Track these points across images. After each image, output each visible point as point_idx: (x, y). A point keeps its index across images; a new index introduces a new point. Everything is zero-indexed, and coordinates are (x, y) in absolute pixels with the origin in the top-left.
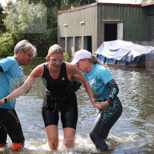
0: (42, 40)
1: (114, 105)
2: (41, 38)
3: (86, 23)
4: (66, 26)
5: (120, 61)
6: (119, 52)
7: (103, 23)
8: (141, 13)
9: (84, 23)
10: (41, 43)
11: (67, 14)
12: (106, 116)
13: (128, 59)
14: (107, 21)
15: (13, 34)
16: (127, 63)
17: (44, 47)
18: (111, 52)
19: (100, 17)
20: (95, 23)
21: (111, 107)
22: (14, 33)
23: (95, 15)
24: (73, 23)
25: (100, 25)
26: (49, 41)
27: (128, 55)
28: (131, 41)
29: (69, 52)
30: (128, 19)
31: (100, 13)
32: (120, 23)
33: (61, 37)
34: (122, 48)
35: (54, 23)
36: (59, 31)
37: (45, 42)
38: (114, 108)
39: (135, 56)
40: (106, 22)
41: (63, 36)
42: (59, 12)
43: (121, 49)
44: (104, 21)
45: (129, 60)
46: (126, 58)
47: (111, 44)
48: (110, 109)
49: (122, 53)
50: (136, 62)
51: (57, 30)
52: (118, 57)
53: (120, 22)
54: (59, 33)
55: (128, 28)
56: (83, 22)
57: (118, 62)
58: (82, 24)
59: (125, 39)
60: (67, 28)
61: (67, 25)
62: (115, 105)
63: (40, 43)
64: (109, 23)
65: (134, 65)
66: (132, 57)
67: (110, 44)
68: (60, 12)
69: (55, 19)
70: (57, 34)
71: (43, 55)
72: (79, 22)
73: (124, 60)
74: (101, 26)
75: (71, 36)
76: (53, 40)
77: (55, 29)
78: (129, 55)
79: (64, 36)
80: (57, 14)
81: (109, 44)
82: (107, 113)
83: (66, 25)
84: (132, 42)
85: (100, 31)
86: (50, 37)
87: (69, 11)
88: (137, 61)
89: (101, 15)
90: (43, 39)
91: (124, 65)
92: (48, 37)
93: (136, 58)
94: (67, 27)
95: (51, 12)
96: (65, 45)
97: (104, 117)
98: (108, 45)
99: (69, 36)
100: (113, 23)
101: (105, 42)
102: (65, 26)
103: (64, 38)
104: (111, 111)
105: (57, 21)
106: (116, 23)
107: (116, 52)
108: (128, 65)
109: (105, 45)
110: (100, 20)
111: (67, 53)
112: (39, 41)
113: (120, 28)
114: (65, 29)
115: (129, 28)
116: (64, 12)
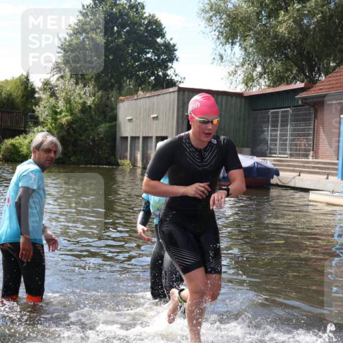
0: (93, 140)
2: (91, 137)
3: (161, 118)
4: (130, 120)
8: (243, 106)
9: (157, 117)
10: (91, 143)
11: (133, 102)
15: (49, 128)
17: (96, 150)
19: (181, 109)
20: (173, 117)
22: (51, 127)
23: (174, 105)
24: (140, 115)
25: (180, 121)
26: (104, 141)
29: (133, 160)
30: (223, 113)
31: (181, 103)
33: (122, 136)
35: (112, 114)
36: (119, 127)
37: (97, 142)
41: (124, 135)
42: (120, 98)
51: (116, 125)
54: (119, 131)
55: (222, 127)
56: (155, 116)
58: (153, 118)
60: (131, 123)
61: (131, 119)
63: (89, 144)
68: (122, 98)
69: (114, 109)
70: (116, 132)
71: (93, 162)
72: (149, 115)
74: (183, 122)
75: (137, 136)
76: (109, 140)
77: (113, 124)
79: (127, 136)
80: (117, 101)
83: (130, 118)
85: (180, 129)
86: (104, 135)
87: (136, 97)
89: (183, 107)
90: (94, 138)
92: (102, 136)
95: (108, 98)
96: (127, 148)
99: (134, 135)
103: (127, 138)
105: (116, 113)
110: (181, 112)
111: (130, 160)
112: (88, 141)
114: (129, 125)
115: (224, 128)
116: (127, 98)
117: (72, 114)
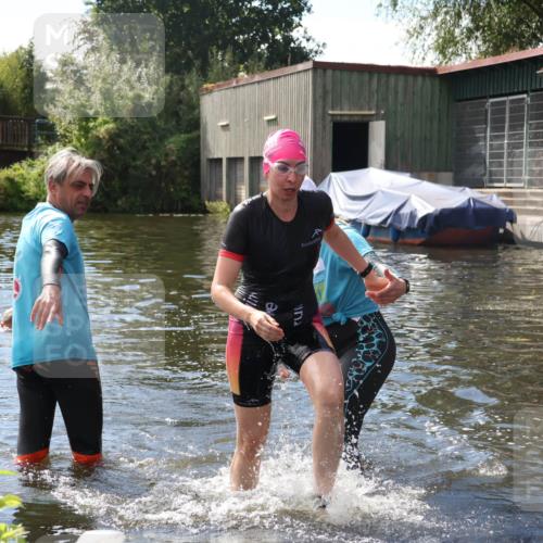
0: (158, 167)
1: (373, 339)
2: (153, 161)
3: (282, 120)
4: (225, 127)
5: (379, 228)
6: (375, 201)
7: (329, 118)
9: (275, 119)
10: (154, 173)
11: (228, 92)
12: (355, 373)
13: (400, 222)
14: (341, 115)
16: (398, 234)
17: (163, 185)
18: (351, 201)
19: (320, 102)
20: (306, 120)
21: (367, 347)
23: (306, 96)
24: (244, 117)
25: (319, 126)
26: (178, 168)
27: (402, 212)
28: (407, 172)
29: (232, 201)
30: (399, 108)
31: (320, 91)
32: (377, 120)
33: (211, 157)
34: (383, 192)
35: (191, 116)
36: (205, 139)
37: (164, 170)
38: (375, 348)
39: (420, 215)
40: (339, 118)
41: (216, 156)
42: (205, 86)
43: (380, 193)
44: (333, 115)
45: (405, 225)
46: (394, 220)
47: (352, 181)
48: (365, 352)
49: (385, 205)
50: (423, 232)
51: (199, 137)
52: (372, 217)
53: (377, 117)
54: (206, 147)
55: (399, 135)
56: (273, 117)
57: (372, 231)
58: (269, 121)
59: (389, 165)
60: (228, 133)
61: (227, 125)
62: (376, 340)
63: (150, 175)
64: (346, 119)
65: (418, 241)
66: (412, 215)
67: (347, 178)
68: (209, 86)
69: (194, 106)
70: (199, 149)
71: (159, 207)
72: (260, 117)
73: (391, 225)
74: (324, 127)
75: (240, 155)
76: (188, 166)
77: (194, 134)
78: (406, 211)
79: (220, 156)
80: (199, 93)
81: (345, 180)
82: (356, 364)
83: (224, 123)
84: (408, 174)
85: (319, 142)
86: (179, 158)
87: (234, 84)
88: (426, 230)
89: (324, 98)
90: (159, 162)
91: (389, 238)
92: (174, 158)
93: (425, 218)
94: (228, 130)
95: (183, 87)
96: (221, 179)
97: (350, 378)
98: (342, 182)
99: (233, 155)
100: (356, 119)
101: (333, 175)
102: (223, 126)
103: (220, 160)
104: (366, 358)
105: (199, 113)
106: (365, 119)
107: (366, 203)
108: (400, 240)
109: (333, 180)
110: (320, 110)
111: (228, 202)
112: (147, 168)
113: (378, 133)
114: (223, 135)
115: (403, 135)
116: (218, 86)
117: (116, 120)
